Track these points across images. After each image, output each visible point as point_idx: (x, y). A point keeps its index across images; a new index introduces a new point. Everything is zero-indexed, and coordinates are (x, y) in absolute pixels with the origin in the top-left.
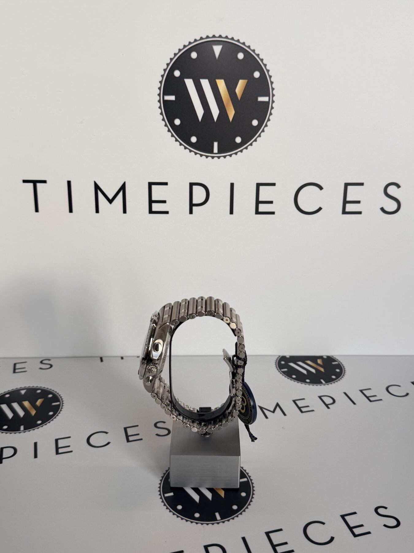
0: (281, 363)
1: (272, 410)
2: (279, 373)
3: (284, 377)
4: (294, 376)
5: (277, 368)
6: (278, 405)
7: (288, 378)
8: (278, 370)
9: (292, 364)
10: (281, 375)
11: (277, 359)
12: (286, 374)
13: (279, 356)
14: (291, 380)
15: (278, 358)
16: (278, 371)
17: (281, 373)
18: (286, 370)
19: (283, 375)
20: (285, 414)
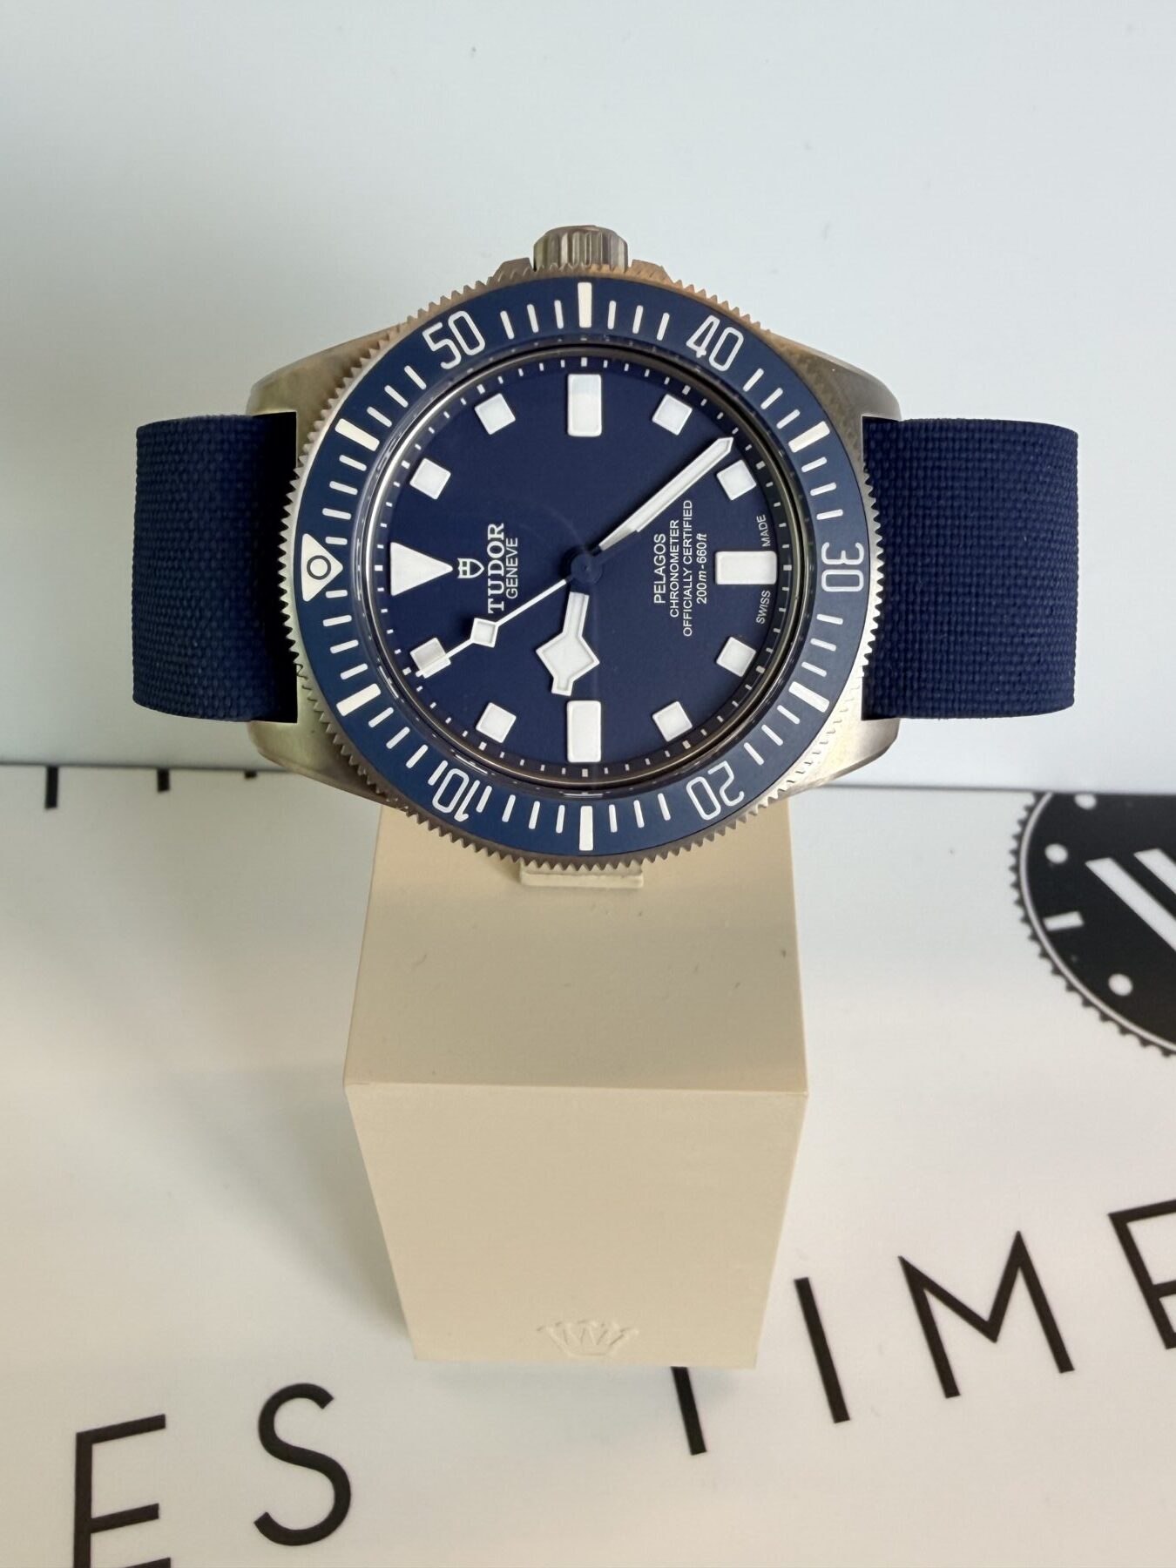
0: (1045, 860)
1: (984, 1310)
2: (1035, 948)
3: (1060, 983)
4: (1121, 985)
5: (1021, 902)
6: (1019, 1260)
7: (1087, 1003)
8: (1026, 920)
9: (1107, 871)
10: (1046, 966)
11: (1024, 823)
12: (1074, 959)
13: (1039, 795)
14: (1105, 1018)
15: (1030, 810)
16: (1027, 931)
17: (1044, 954)
18: (1072, 920)
19: (1057, 971)
20: (1064, 1363)
